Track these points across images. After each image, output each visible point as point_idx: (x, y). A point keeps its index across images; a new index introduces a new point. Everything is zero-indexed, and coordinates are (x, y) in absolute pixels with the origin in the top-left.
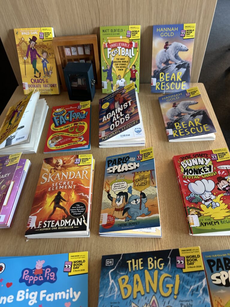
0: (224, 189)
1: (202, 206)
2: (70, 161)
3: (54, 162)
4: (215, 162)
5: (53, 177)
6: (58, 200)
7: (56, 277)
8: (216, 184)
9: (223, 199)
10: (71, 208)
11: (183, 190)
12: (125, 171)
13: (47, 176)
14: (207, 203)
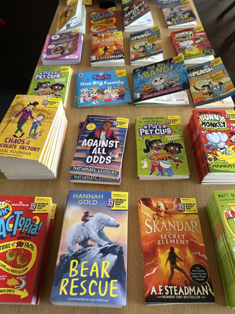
0: (199, 43)
1: (186, 51)
2: (108, 35)
3: (99, 35)
4: (194, 33)
5: (101, 41)
6: (106, 49)
7: (110, 77)
8: (194, 42)
9: (198, 47)
10: (114, 52)
11: (176, 46)
12: (142, 38)
13: (97, 41)
14: (188, 49)
